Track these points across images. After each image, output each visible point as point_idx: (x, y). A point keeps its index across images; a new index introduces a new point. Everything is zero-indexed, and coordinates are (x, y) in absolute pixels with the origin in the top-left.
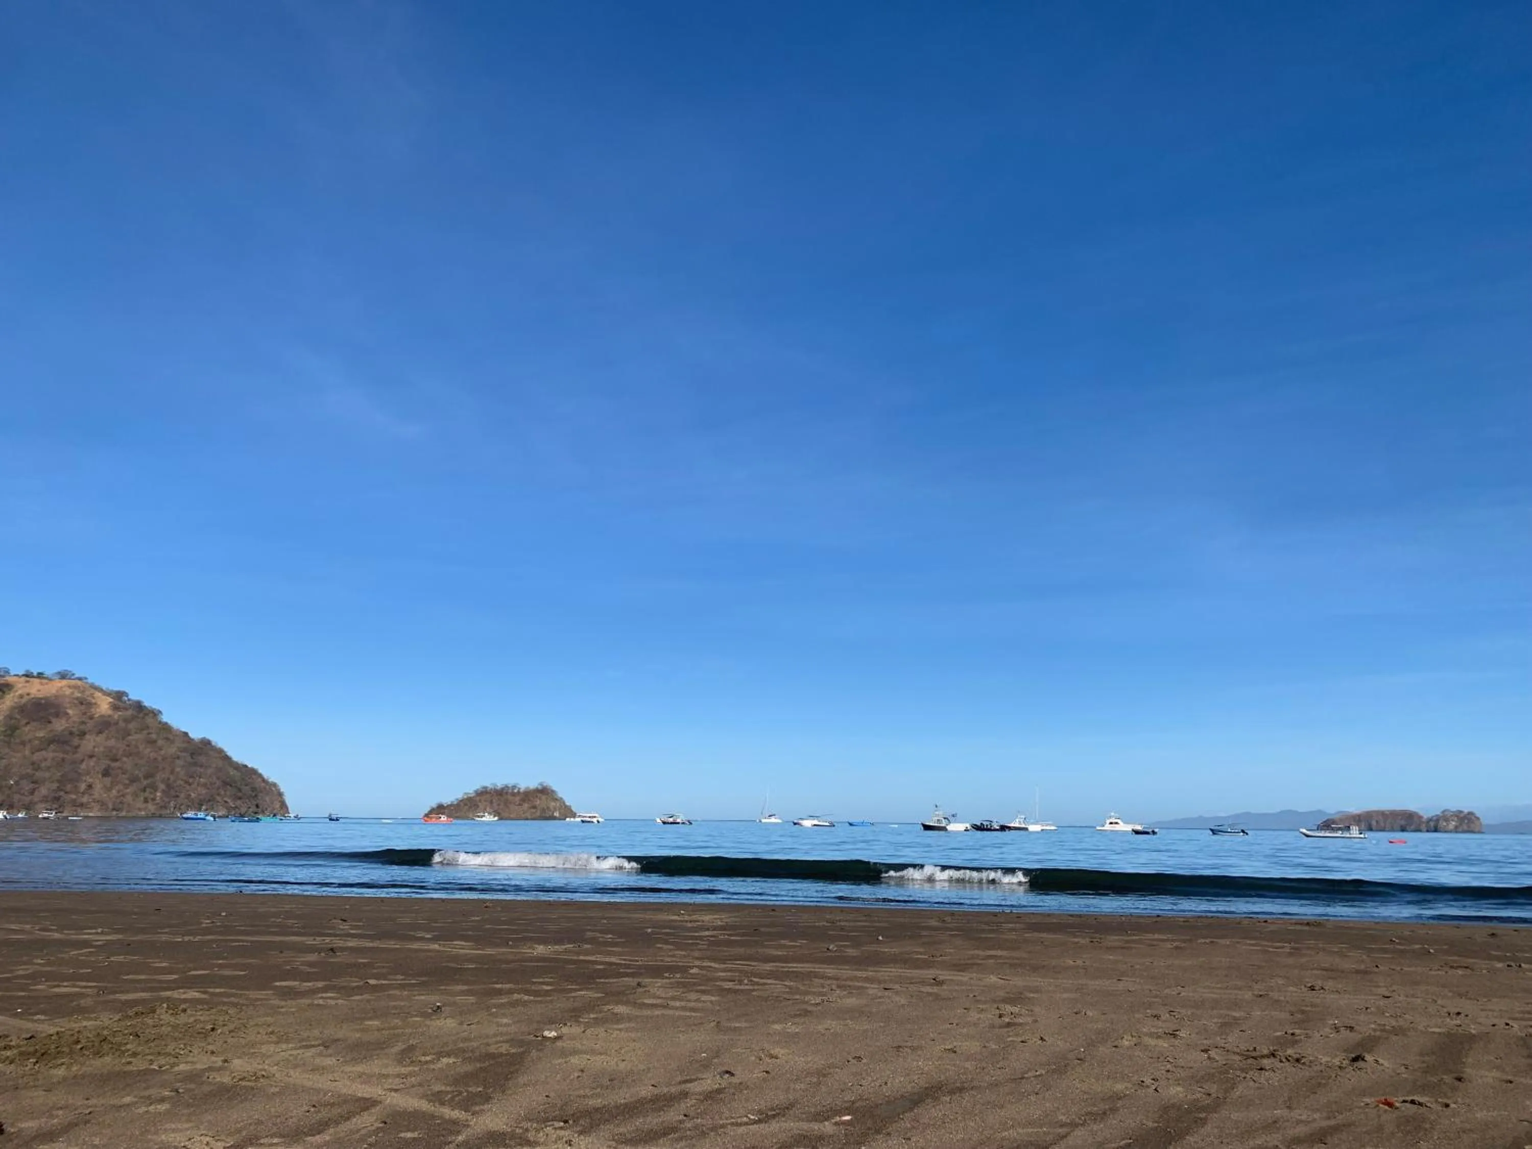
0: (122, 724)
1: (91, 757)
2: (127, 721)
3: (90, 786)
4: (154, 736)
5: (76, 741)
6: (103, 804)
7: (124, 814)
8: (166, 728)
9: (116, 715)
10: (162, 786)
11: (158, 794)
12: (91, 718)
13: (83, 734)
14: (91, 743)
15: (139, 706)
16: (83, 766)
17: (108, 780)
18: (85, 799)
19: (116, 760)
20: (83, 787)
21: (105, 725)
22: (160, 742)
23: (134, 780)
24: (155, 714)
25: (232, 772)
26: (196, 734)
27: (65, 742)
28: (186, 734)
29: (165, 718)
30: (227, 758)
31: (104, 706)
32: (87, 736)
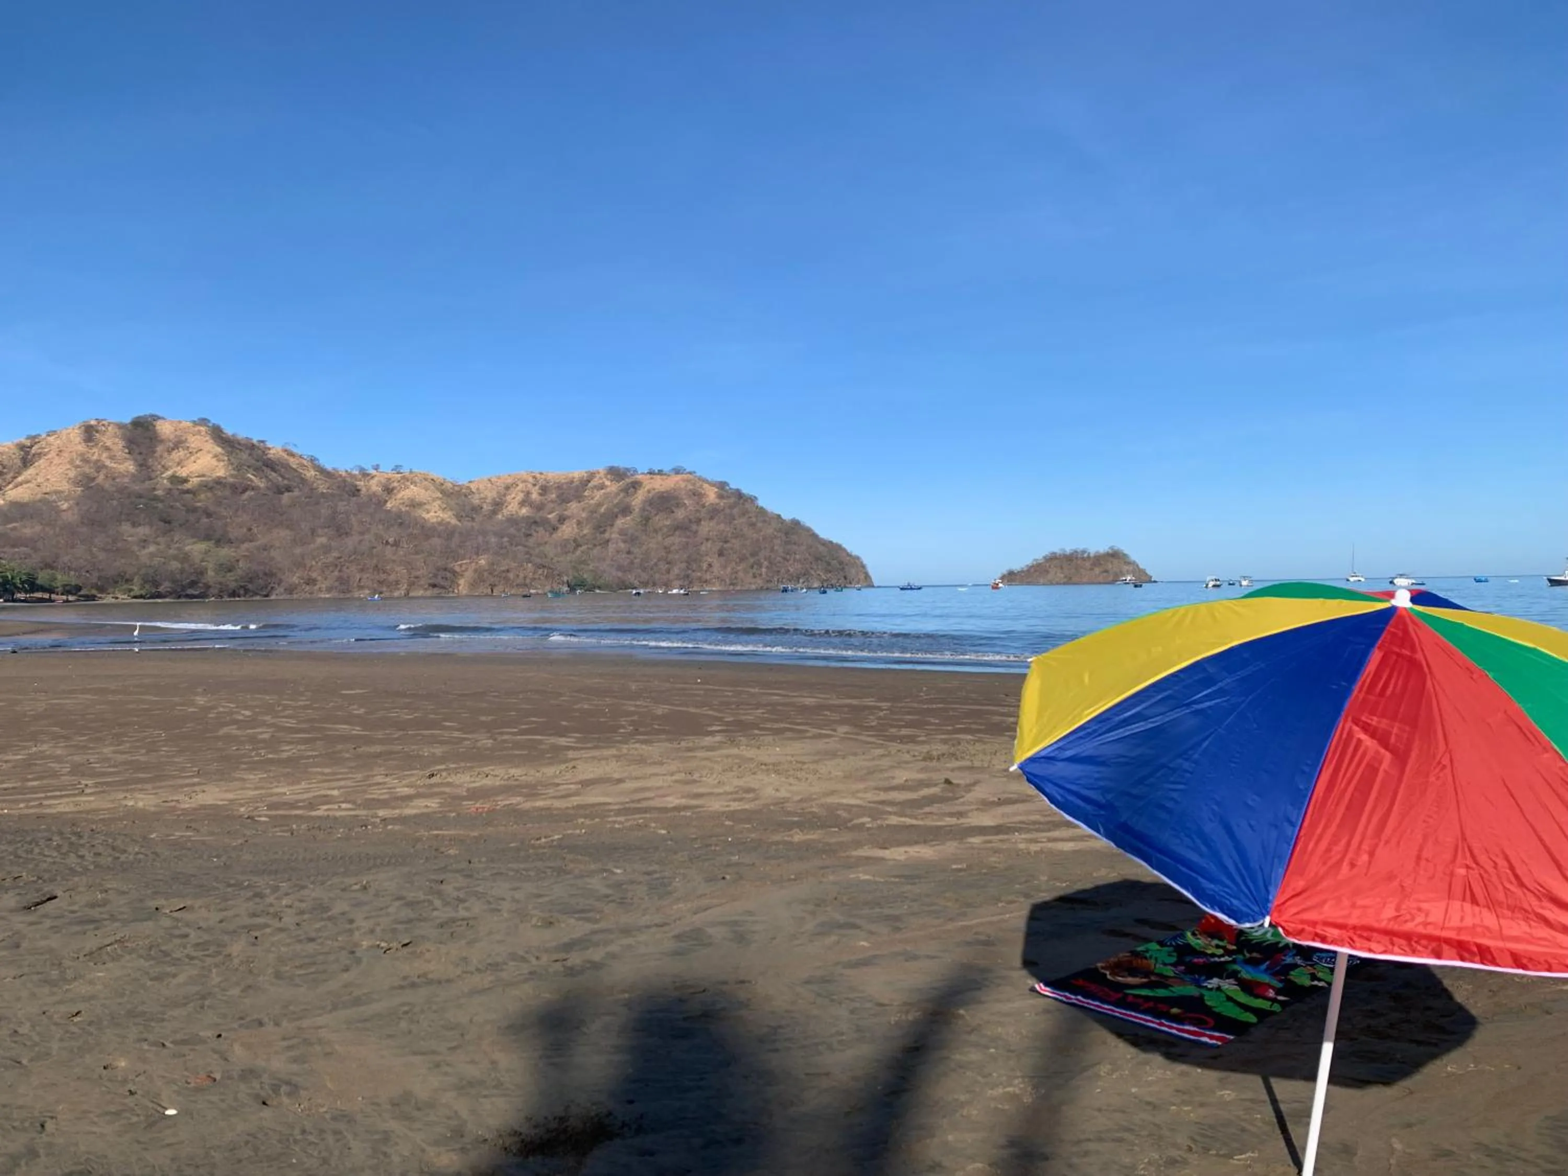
0: (727, 511)
1: (707, 540)
2: (731, 507)
3: (710, 565)
4: (754, 520)
5: (694, 527)
6: (721, 579)
7: (738, 588)
8: (762, 512)
9: (722, 503)
10: (766, 563)
11: (764, 570)
12: (703, 506)
13: (698, 521)
14: (705, 528)
15: (739, 494)
16: (703, 548)
17: (722, 559)
18: (708, 577)
19: (726, 542)
20: (705, 566)
21: (714, 512)
22: (759, 525)
23: (742, 559)
24: (752, 499)
25: (821, 548)
26: (787, 516)
27: (687, 529)
28: (779, 516)
29: (761, 503)
30: (814, 536)
31: (711, 495)
32: (703, 523)
